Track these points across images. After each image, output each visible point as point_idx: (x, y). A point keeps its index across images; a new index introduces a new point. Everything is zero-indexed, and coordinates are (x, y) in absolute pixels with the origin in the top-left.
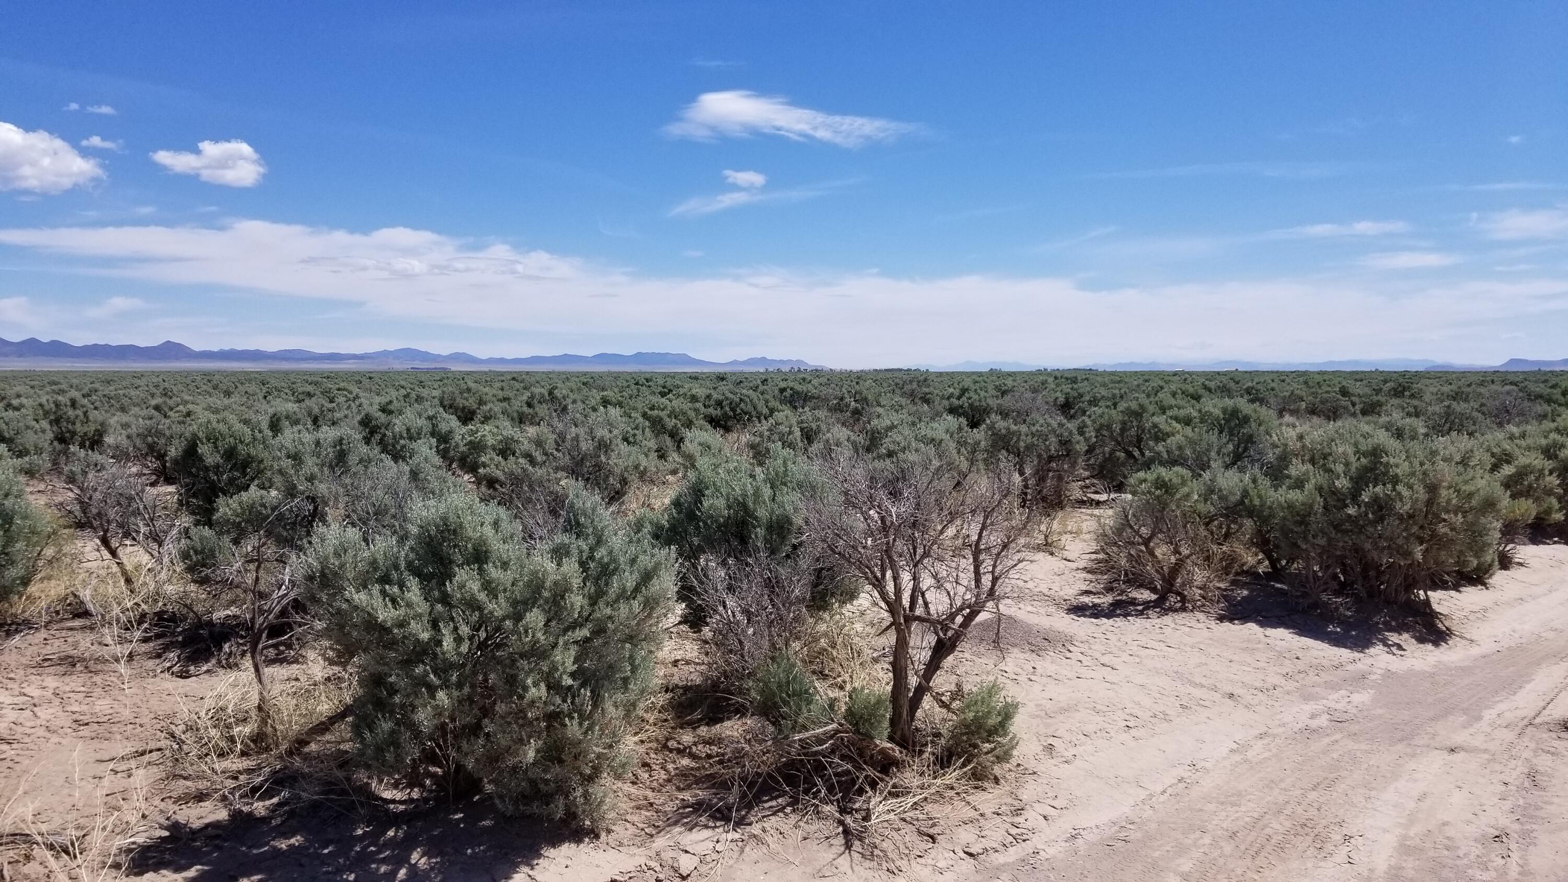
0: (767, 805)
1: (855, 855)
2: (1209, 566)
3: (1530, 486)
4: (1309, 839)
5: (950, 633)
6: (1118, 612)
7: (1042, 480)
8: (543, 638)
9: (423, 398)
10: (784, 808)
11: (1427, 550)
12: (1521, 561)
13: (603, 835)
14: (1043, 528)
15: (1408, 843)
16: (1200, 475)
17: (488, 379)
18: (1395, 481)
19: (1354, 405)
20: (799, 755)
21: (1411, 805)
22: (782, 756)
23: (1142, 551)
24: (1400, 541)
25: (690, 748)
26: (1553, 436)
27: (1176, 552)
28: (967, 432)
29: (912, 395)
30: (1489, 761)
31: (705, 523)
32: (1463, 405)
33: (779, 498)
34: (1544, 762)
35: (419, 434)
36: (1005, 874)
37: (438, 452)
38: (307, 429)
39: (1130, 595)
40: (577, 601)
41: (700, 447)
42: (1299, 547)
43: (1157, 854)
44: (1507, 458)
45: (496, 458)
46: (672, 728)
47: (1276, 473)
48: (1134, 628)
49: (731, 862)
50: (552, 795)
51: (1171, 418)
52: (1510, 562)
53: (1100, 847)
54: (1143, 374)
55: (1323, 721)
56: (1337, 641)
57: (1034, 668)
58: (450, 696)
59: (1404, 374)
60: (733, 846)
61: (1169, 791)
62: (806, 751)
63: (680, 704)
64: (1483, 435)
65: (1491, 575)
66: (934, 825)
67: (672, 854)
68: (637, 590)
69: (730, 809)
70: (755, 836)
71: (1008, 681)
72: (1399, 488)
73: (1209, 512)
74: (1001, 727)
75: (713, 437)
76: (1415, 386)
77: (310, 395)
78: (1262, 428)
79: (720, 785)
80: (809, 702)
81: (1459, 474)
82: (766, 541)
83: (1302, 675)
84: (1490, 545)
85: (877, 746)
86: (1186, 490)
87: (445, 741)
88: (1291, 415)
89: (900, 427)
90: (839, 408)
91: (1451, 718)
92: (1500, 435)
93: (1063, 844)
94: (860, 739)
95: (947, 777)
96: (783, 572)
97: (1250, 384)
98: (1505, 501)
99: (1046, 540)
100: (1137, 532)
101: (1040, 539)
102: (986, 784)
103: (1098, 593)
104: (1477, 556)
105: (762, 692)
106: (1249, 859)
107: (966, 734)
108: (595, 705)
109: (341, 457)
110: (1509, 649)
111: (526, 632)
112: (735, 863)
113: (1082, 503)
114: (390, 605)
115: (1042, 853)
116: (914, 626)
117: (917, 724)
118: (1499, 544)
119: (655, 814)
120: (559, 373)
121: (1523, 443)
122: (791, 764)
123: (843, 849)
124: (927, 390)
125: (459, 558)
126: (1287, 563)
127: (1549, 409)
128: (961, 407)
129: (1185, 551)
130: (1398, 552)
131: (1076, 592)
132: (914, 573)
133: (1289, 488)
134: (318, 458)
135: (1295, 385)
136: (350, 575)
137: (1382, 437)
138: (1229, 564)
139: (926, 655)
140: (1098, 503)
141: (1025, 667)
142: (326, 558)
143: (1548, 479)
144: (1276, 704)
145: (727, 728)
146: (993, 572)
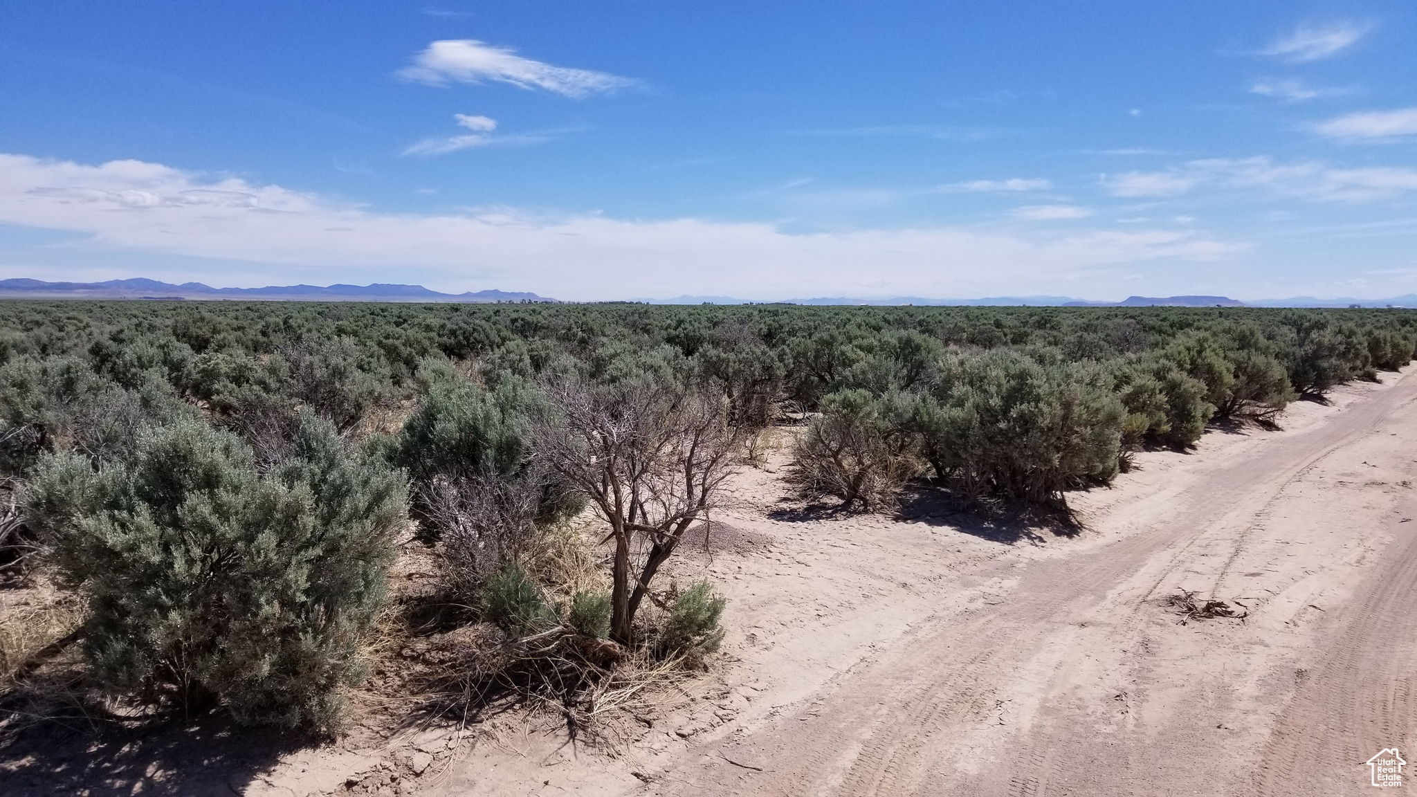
0: (496, 703)
1: (579, 743)
2: (887, 474)
3: (1144, 403)
4: (968, 705)
5: (665, 541)
6: (812, 515)
7: (747, 401)
8: (275, 558)
9: (155, 327)
10: (513, 705)
11: (1062, 458)
12: (1137, 465)
13: (339, 739)
14: (748, 443)
15: (1048, 705)
16: (880, 396)
17: (223, 308)
18: (1038, 399)
19: (1005, 335)
20: (527, 656)
21: (1050, 673)
22: (511, 658)
23: (831, 462)
24: (1042, 450)
25: (424, 654)
26: (1163, 361)
27: (860, 462)
28: (682, 359)
29: (634, 326)
30: (1111, 633)
31: (438, 446)
32: (1093, 335)
33: (508, 421)
34: (1154, 632)
35: (151, 362)
36: (713, 751)
37: (170, 379)
38: (35, 358)
39: (822, 501)
40: (309, 521)
41: (434, 374)
42: (960, 456)
43: (842, 725)
44: (1126, 380)
45: (230, 385)
46: (406, 637)
47: (942, 393)
48: (825, 529)
49: (463, 757)
50: (287, 705)
51: (856, 346)
52: (1129, 467)
53: (795, 722)
54: (834, 308)
55: (980, 604)
56: (991, 536)
57: (739, 568)
58: (183, 616)
59: (1045, 309)
60: (465, 742)
61: (853, 670)
62: (534, 652)
63: (414, 615)
64: (1108, 360)
65: (1114, 477)
66: (650, 712)
67: (406, 753)
68: (369, 509)
69: (461, 709)
70: (485, 732)
71: (717, 580)
72: (1041, 405)
73: (887, 428)
74: (710, 621)
75: (447, 365)
76: (1055, 319)
77: (38, 324)
78: (930, 355)
79: (453, 687)
80: (537, 607)
81: (1088, 394)
82: (496, 461)
83: (962, 566)
84: (1113, 452)
85: (600, 644)
86: (868, 409)
87: (180, 659)
88: (955, 344)
89: (623, 355)
90: (566, 338)
91: (1082, 598)
92: (1121, 361)
93: (763, 721)
94: (584, 639)
95: (662, 667)
96: (513, 489)
97: (922, 317)
98: (1124, 416)
99: (751, 454)
100: (827, 446)
101: (745, 453)
102: (696, 673)
103: (795, 500)
104: (1102, 462)
105: (492, 601)
106: (919, 725)
107: (678, 629)
108: (329, 620)
109: (69, 385)
110: (1128, 538)
111: (259, 552)
112: (467, 758)
113: (782, 421)
114: (119, 530)
115: (745, 730)
116: (634, 535)
117: (637, 622)
118: (1120, 452)
119: (389, 717)
120: (295, 303)
121: (1139, 367)
122: (520, 664)
123: (567, 738)
124: (647, 321)
125: (189, 483)
126: (951, 470)
127: (1159, 338)
128: (678, 337)
129: (867, 462)
130: (1039, 459)
131: (776, 500)
132: (634, 487)
133: (952, 406)
134: (45, 386)
135: (959, 319)
136: (78, 502)
137: (1028, 363)
138: (903, 472)
139: (644, 560)
140: (796, 421)
141: (732, 567)
142: (52, 485)
143: (1158, 396)
144: (941, 591)
145: (459, 635)
146: (703, 484)
